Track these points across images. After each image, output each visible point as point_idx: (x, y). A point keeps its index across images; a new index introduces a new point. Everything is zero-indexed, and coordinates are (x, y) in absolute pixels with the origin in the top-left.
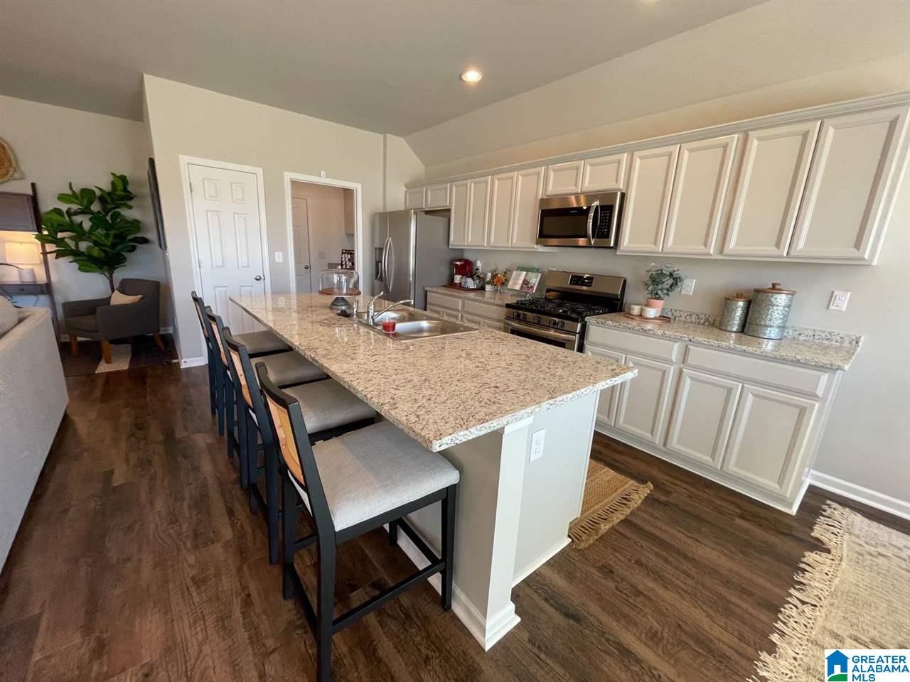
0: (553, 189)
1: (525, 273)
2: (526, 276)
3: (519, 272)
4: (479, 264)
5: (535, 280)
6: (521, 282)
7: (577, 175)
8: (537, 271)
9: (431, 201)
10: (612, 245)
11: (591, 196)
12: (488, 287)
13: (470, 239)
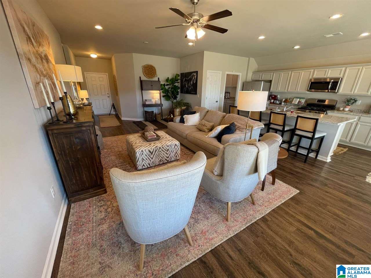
0: (315, 76)
1: (299, 99)
2: (299, 100)
3: (296, 99)
4: (279, 96)
5: (303, 101)
6: (298, 101)
7: (325, 73)
8: (304, 98)
9: (264, 78)
10: (336, 92)
11: (331, 79)
12: (283, 103)
13: (279, 89)
